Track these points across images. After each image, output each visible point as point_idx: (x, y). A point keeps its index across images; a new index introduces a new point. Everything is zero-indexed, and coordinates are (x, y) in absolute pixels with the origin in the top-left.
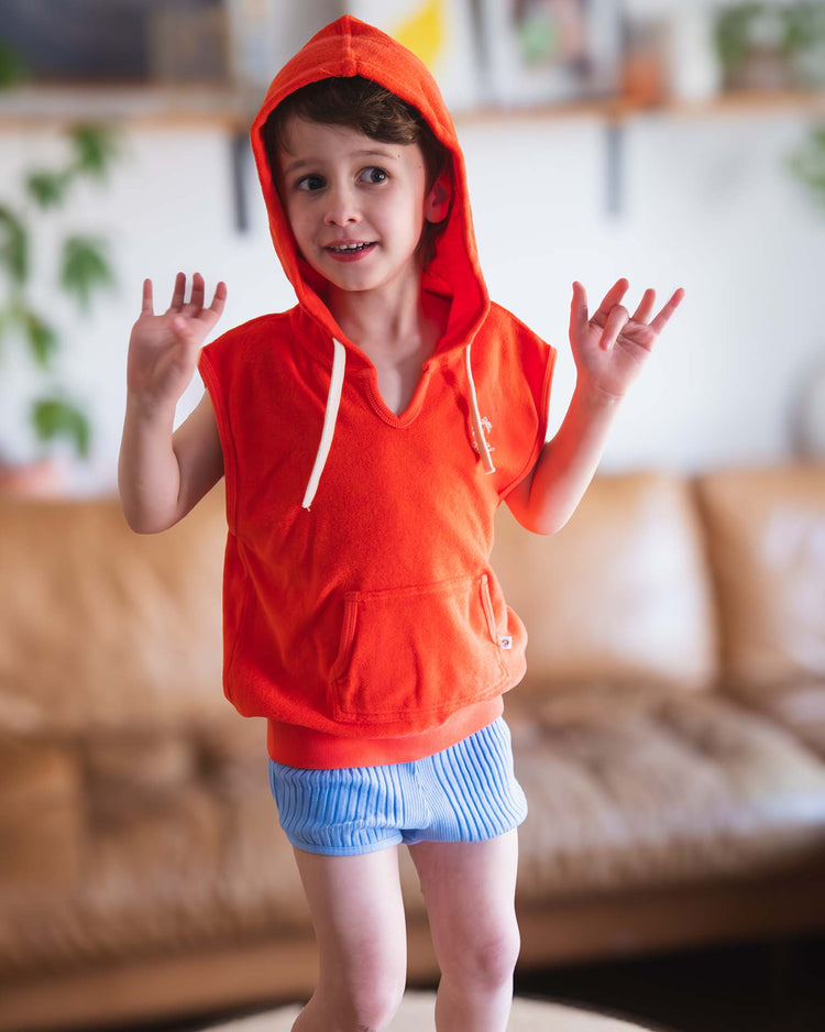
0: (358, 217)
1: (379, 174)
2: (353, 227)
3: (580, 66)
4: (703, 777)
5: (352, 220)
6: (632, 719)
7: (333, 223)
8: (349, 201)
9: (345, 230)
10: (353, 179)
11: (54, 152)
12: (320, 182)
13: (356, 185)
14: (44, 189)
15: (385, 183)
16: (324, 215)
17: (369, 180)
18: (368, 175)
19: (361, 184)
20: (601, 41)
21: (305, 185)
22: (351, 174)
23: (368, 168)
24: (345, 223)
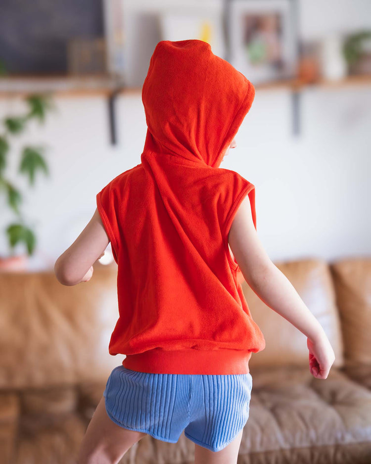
3: (278, 64)
4: (330, 414)
11: (20, 108)
14: (13, 125)
20: (289, 52)
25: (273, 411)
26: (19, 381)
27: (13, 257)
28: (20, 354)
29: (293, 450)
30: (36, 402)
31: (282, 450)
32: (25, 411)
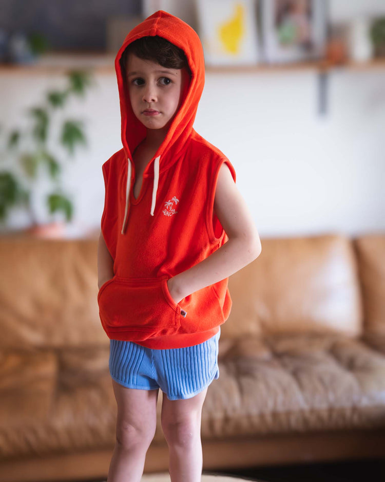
0: (156, 100)
1: (168, 81)
2: (153, 104)
3: (307, 45)
4: (347, 379)
5: (153, 100)
6: (319, 352)
7: (145, 101)
8: (153, 92)
9: (150, 104)
10: (156, 82)
11: (61, 83)
12: (142, 82)
13: (157, 85)
14: (55, 99)
15: (170, 85)
16: (142, 96)
17: (163, 83)
18: (163, 81)
19: (159, 85)
21: (136, 83)
22: (155, 80)
23: (162, 77)
24: (150, 101)
25: (296, 374)
26: (57, 340)
27: (52, 224)
28: (58, 316)
29: (312, 411)
30: (73, 360)
31: (302, 411)
32: (63, 367)
